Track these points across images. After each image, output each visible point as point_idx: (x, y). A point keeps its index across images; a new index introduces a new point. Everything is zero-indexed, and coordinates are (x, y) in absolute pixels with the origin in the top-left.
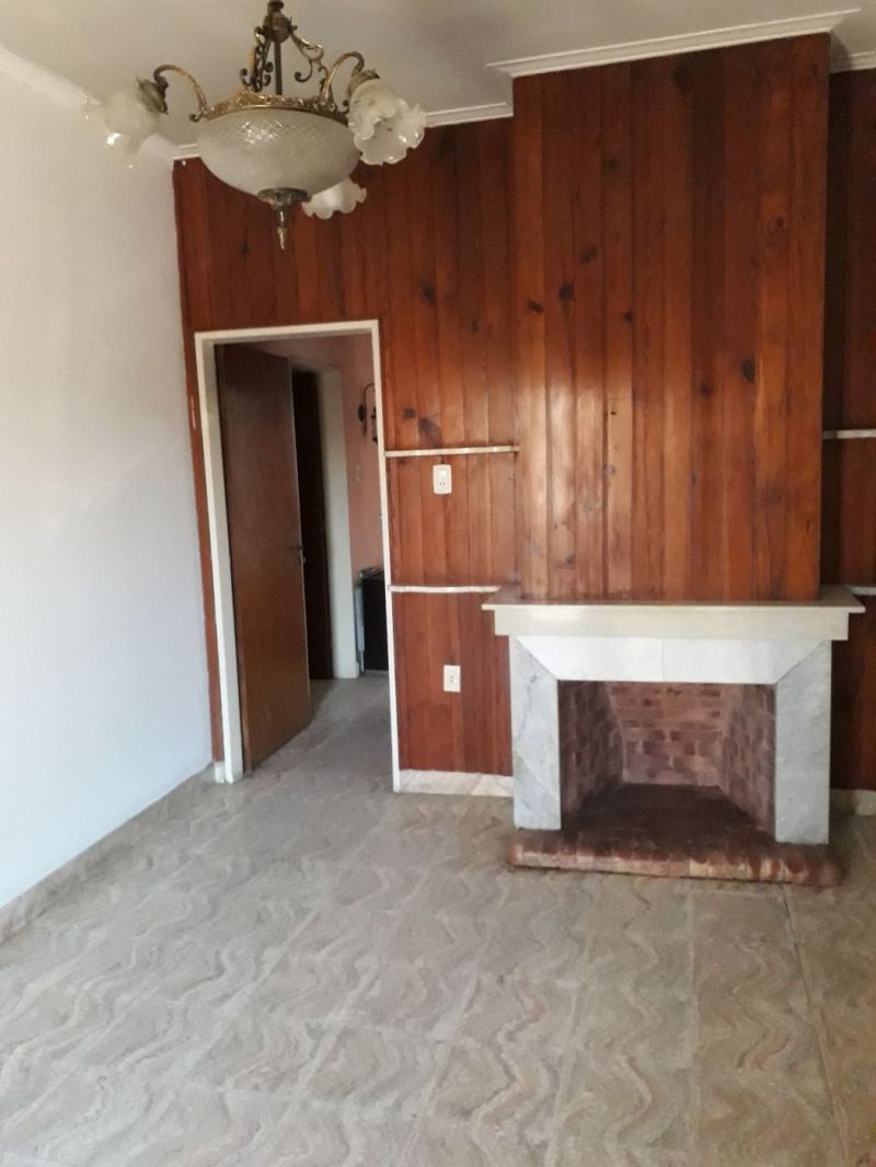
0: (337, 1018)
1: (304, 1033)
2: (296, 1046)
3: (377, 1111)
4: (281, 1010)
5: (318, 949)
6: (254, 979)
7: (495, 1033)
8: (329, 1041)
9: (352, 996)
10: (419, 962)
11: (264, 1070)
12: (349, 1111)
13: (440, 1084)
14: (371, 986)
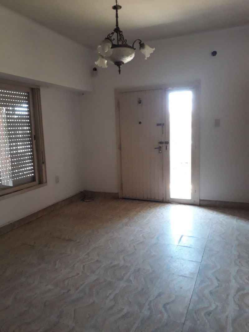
0: (122, 284)
1: (133, 281)
2: (135, 278)
3: (116, 263)
4: (140, 289)
5: (128, 313)
6: (151, 301)
7: (81, 275)
8: (125, 278)
9: (117, 291)
10: (91, 301)
11: (143, 273)
12: (122, 263)
13: (101, 266)
14: (110, 294)
